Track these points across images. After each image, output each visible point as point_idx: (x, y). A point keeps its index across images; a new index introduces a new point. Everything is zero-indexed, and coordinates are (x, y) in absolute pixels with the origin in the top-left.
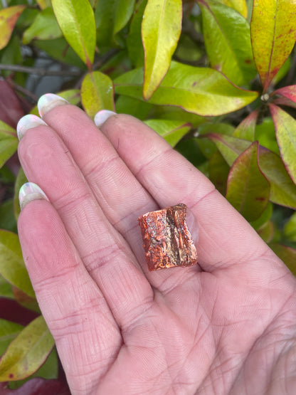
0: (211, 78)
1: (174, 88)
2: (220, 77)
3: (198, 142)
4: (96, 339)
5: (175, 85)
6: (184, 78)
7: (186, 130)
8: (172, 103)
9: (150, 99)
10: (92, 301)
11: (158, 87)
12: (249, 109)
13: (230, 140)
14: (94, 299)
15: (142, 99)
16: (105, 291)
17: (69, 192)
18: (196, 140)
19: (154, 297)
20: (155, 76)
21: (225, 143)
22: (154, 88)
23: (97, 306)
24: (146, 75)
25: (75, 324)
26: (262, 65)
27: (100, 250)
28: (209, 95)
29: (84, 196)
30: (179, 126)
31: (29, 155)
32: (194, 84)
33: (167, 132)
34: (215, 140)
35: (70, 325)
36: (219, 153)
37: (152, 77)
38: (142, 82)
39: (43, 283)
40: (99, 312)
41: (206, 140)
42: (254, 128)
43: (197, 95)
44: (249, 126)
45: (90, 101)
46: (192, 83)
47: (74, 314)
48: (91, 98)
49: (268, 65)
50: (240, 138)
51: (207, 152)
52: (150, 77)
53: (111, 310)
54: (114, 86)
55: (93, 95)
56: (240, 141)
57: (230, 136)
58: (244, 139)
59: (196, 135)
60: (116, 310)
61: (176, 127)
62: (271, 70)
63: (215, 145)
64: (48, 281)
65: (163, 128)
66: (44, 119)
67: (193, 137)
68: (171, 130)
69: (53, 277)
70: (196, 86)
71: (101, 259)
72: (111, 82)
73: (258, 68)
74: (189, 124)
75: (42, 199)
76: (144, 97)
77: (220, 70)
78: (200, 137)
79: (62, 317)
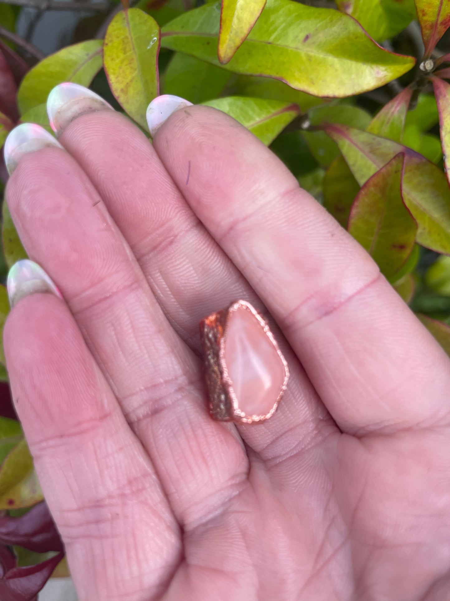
0: (335, 29)
1: (270, 43)
2: (352, 27)
3: (308, 137)
4: (133, 554)
5: (271, 39)
6: (289, 25)
7: (289, 117)
8: (267, 72)
9: (229, 60)
10: (130, 482)
11: (244, 40)
12: (397, 86)
13: (363, 137)
14: (136, 479)
15: (216, 62)
16: (159, 462)
17: (101, 280)
18: (304, 133)
19: (249, 473)
20: (239, 20)
21: (352, 142)
22: (238, 41)
23: (140, 491)
24: (224, 17)
25: (97, 522)
26: (426, 9)
27: (155, 386)
28: (331, 59)
29: (130, 286)
30: (279, 109)
31: (25, 208)
32: (307, 37)
33: (258, 119)
34: (336, 136)
35: (88, 523)
36: (342, 160)
37: (235, 21)
38: (216, 30)
39: (44, 444)
40: (144, 503)
41: (320, 135)
42: (403, 118)
43: (310, 58)
44: (396, 114)
45: (118, 61)
46: (302, 35)
47: (97, 504)
48: (122, 56)
49: (436, 10)
50: (379, 136)
51: (320, 154)
52: (231, 21)
53: (167, 495)
54: (161, 35)
55: (124, 51)
56: (378, 139)
57: (363, 129)
58: (386, 138)
59: (306, 125)
60: (175, 497)
61: (273, 111)
62: (441, 20)
63: (335, 144)
64: (52, 443)
65: (251, 113)
66: (59, 137)
67: (300, 128)
68: (264, 116)
69: (62, 436)
70: (309, 41)
71: (156, 401)
72: (156, 29)
73: (420, 14)
74: (294, 107)
75: (46, 291)
76: (219, 58)
77: (350, 11)
78: (311, 129)
79: (75, 506)
